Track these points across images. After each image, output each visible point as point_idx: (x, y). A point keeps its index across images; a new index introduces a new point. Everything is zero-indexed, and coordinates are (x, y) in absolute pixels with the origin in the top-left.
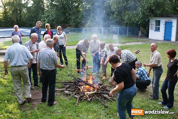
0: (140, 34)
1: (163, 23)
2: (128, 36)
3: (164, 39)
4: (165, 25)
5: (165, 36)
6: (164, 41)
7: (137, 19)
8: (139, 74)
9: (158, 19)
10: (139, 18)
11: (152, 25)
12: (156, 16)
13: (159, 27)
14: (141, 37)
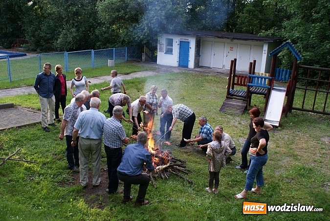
0: (143, 58)
1: (177, 43)
2: (127, 60)
3: (179, 65)
4: (180, 46)
5: (179, 60)
6: (179, 68)
7: (141, 37)
8: (206, 133)
9: (170, 37)
10: (144, 35)
11: (161, 44)
12: (167, 33)
13: (171, 48)
14: (147, 61)
